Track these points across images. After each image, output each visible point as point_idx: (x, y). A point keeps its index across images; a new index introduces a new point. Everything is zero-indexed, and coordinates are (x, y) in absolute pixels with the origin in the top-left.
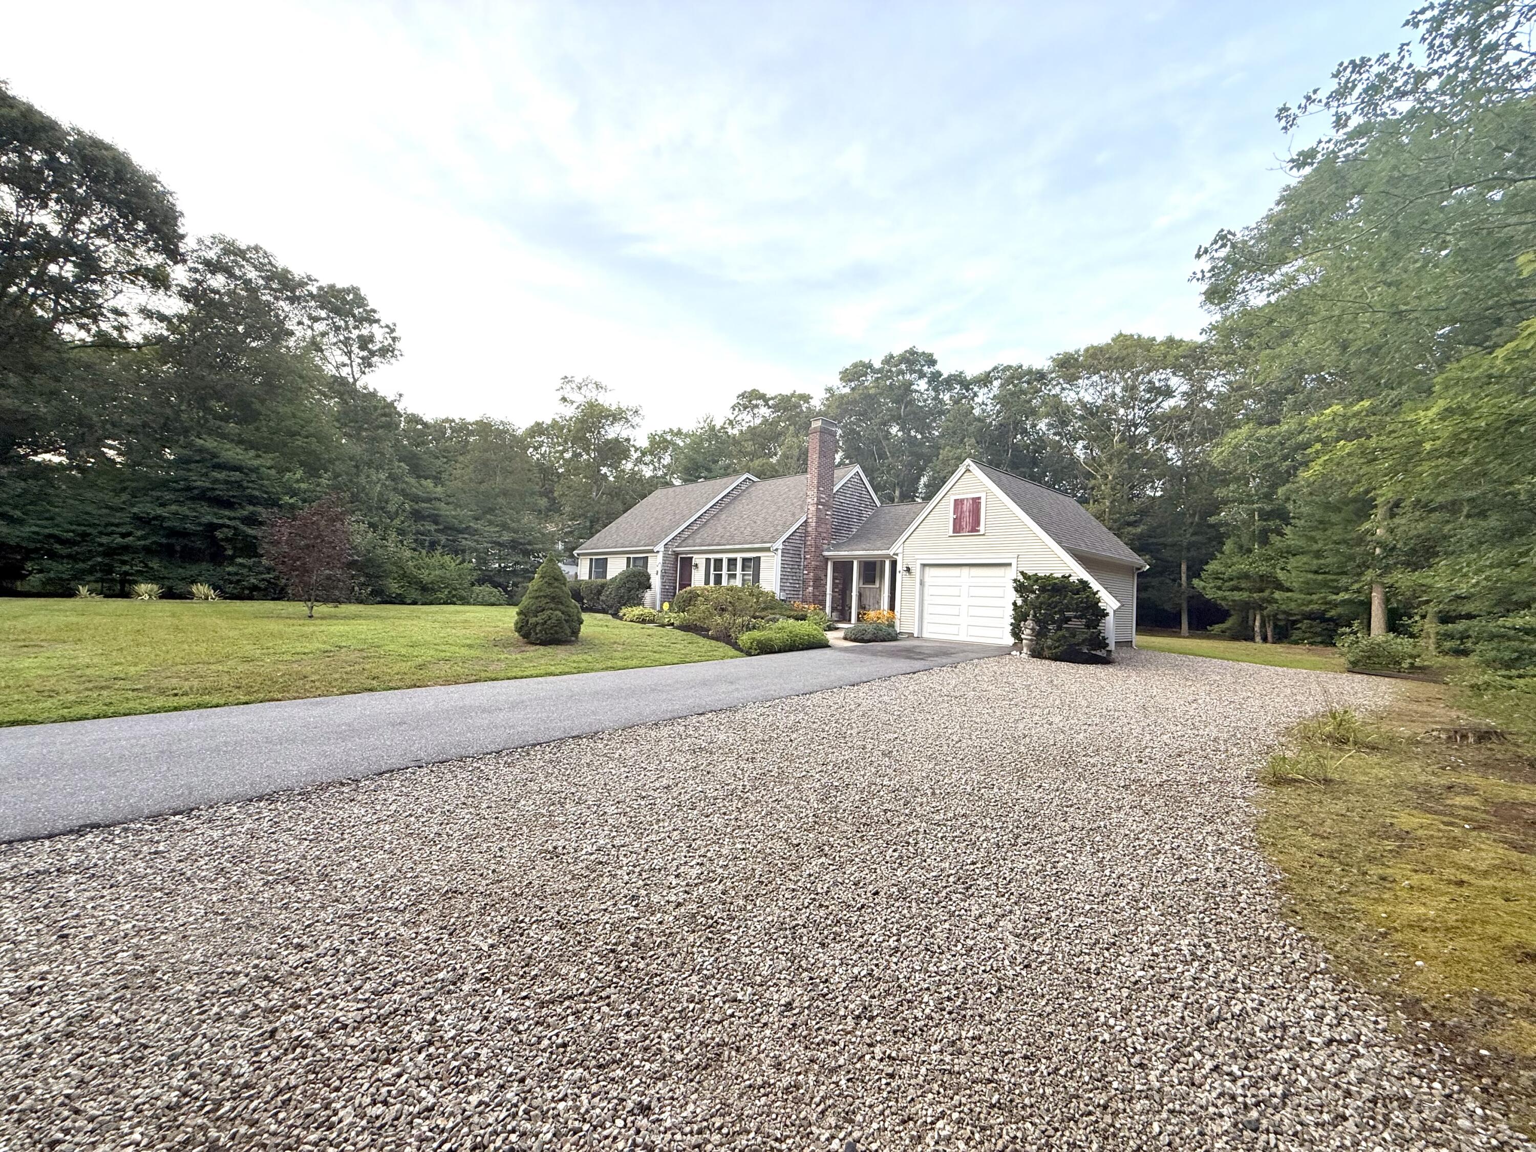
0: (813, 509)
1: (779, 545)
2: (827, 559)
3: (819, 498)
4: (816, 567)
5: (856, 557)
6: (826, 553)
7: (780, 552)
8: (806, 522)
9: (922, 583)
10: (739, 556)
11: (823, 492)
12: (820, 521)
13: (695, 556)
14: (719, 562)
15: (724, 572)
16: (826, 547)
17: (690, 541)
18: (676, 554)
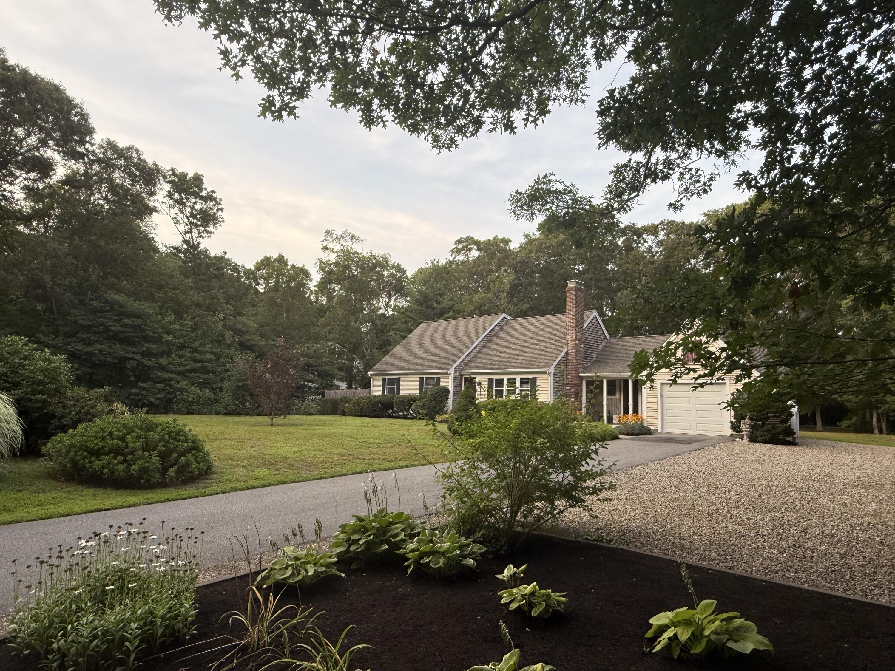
0: (572, 343)
1: (552, 370)
2: (582, 379)
3: (576, 336)
4: (576, 385)
5: (605, 378)
6: (581, 375)
7: (552, 374)
8: (567, 353)
9: (662, 396)
10: (518, 377)
11: (578, 332)
12: (577, 352)
13: (478, 377)
14: (500, 382)
15: (505, 388)
16: (581, 370)
17: (472, 365)
18: (462, 375)
